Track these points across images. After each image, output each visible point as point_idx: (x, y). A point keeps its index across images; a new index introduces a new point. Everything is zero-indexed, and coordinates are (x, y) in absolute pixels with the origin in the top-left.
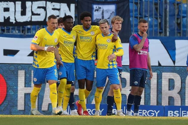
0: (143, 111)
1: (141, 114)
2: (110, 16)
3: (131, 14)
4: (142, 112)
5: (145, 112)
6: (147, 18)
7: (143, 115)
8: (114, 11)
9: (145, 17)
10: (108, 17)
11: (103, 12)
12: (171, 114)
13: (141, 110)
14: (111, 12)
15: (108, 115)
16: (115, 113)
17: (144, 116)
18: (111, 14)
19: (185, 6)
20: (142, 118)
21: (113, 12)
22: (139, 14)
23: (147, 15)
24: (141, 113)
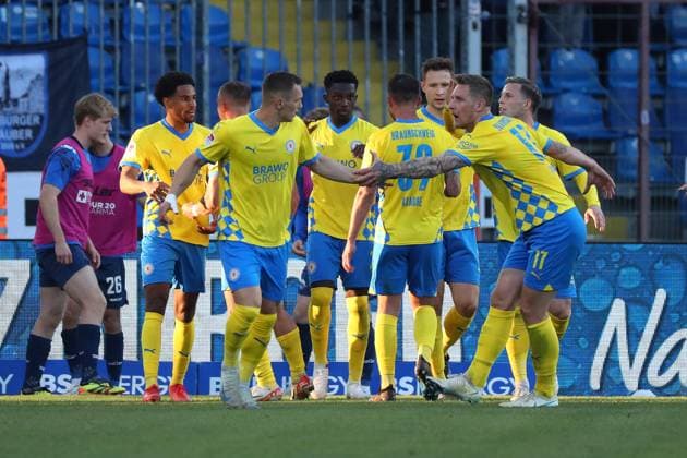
0: (135, 378)
1: (129, 388)
2: (30, 89)
3: (94, 82)
4: (130, 381)
5: (138, 381)
6: (143, 93)
7: (133, 392)
8: (42, 73)
9: (138, 89)
10: (23, 92)
11: (7, 77)
12: (218, 386)
13: (128, 377)
14: (34, 77)
15: (24, 393)
16: (48, 386)
17: (138, 393)
18: (32, 82)
19: (260, 55)
20: (132, 399)
21: (38, 77)
22: (117, 82)
23: (143, 85)
24: (128, 384)
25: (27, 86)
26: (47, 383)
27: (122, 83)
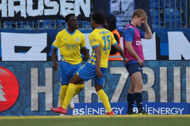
0: (166, 108)
1: (165, 112)
2: (128, 8)
3: (151, 5)
4: (165, 109)
5: (168, 110)
6: (168, 9)
7: (166, 113)
8: (133, 2)
9: (167, 7)
10: (126, 9)
11: (121, 4)
13: (164, 108)
14: (130, 4)
15: (128, 114)
16: (136, 112)
17: (168, 114)
18: (129, 5)
20: (165, 116)
21: (131, 3)
22: (159, 5)
23: (168, 6)
24: (164, 111)
25: (128, 6)
26: (136, 111)
27: (161, 5)
